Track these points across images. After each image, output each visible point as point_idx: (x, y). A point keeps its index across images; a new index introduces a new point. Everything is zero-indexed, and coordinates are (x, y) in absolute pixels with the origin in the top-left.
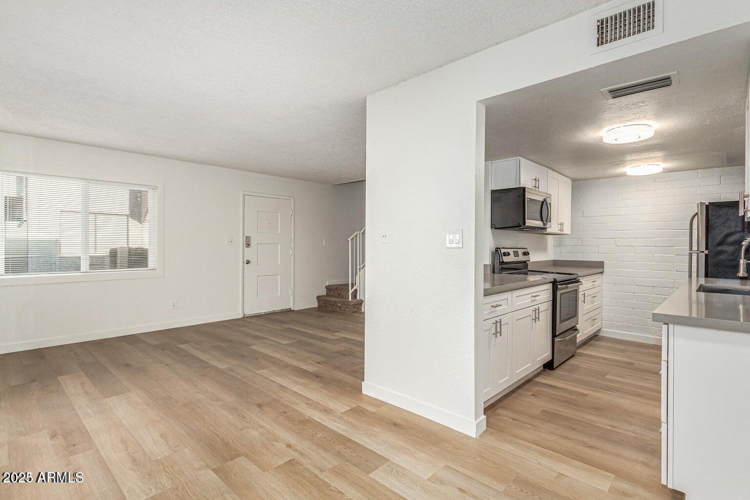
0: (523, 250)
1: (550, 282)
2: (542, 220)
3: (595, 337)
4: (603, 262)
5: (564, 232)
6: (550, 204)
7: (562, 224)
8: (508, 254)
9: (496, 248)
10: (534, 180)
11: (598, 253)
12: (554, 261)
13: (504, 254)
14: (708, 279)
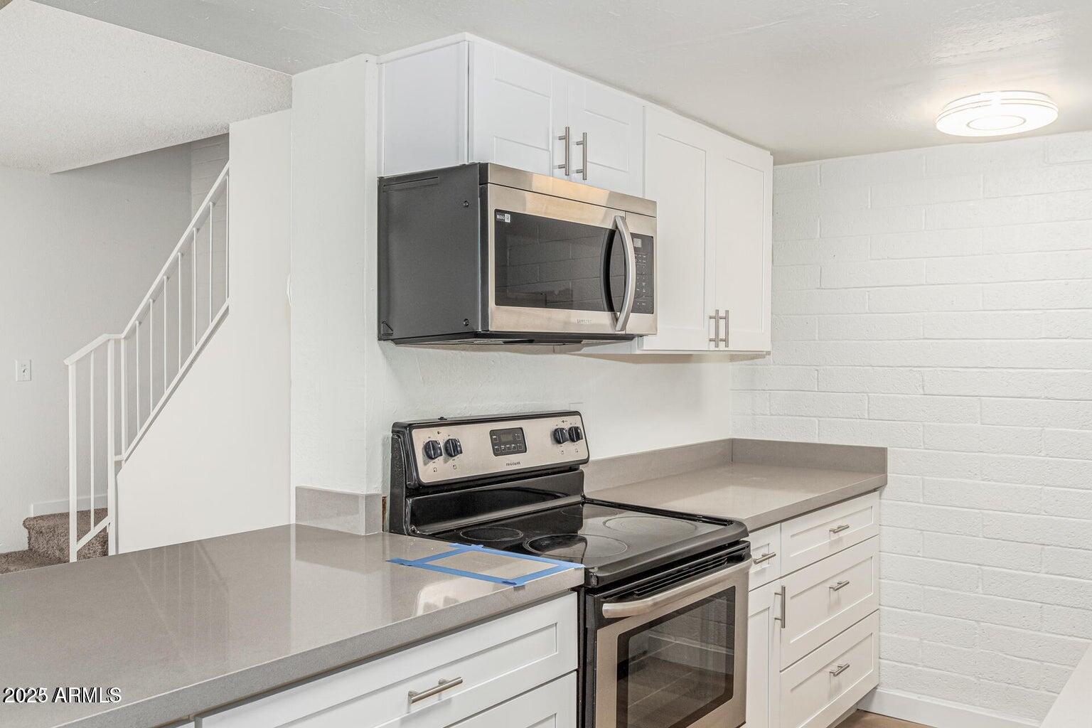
0: (557, 423)
1: (573, 589)
2: (613, 309)
4: (881, 453)
5: (737, 345)
7: (720, 318)
8: (453, 449)
9: (395, 425)
10: (561, 138)
11: (866, 416)
12: (733, 441)
13: (431, 451)
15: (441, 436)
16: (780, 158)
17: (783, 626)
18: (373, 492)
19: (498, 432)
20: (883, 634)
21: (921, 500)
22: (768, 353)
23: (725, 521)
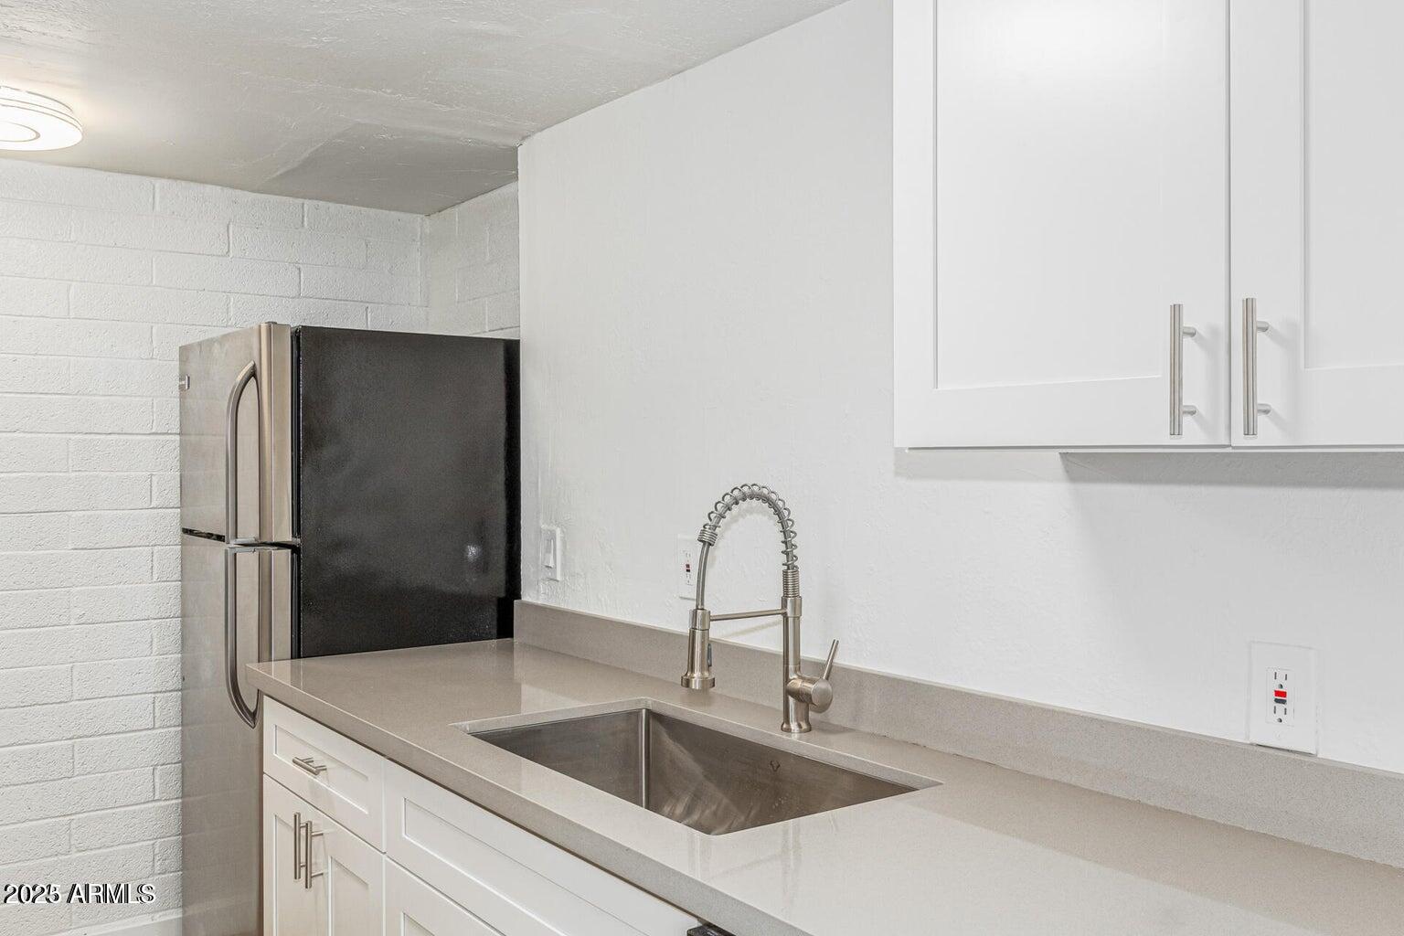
14: (302, 662)
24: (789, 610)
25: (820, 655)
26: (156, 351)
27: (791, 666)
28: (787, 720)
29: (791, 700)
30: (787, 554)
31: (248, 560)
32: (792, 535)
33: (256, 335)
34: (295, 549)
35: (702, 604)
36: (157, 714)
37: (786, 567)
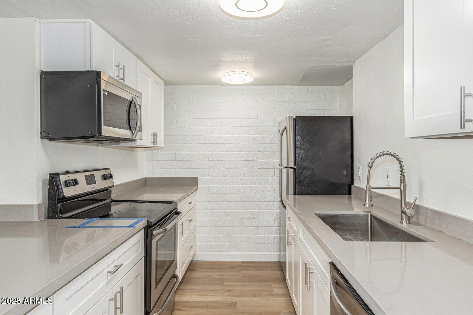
0: (103, 173)
1: (143, 228)
2: (130, 129)
3: (192, 266)
4: (196, 179)
5: (158, 145)
6: (140, 106)
7: (155, 135)
8: (75, 182)
9: (50, 174)
10: (117, 66)
11: (191, 168)
12: (145, 179)
13: (67, 184)
14: (297, 196)
15: (70, 177)
16: (167, 83)
17: (182, 235)
18: (39, 203)
19: (88, 176)
20: (197, 235)
21: (208, 193)
22: (163, 148)
23: (170, 202)
24: (402, 189)
25: (412, 201)
26: (275, 125)
27: (403, 205)
28: (402, 220)
29: (404, 215)
30: (401, 171)
31: (285, 171)
32: (403, 166)
33: (286, 119)
34: (295, 169)
35: (369, 184)
36: (275, 207)
37: (401, 175)
